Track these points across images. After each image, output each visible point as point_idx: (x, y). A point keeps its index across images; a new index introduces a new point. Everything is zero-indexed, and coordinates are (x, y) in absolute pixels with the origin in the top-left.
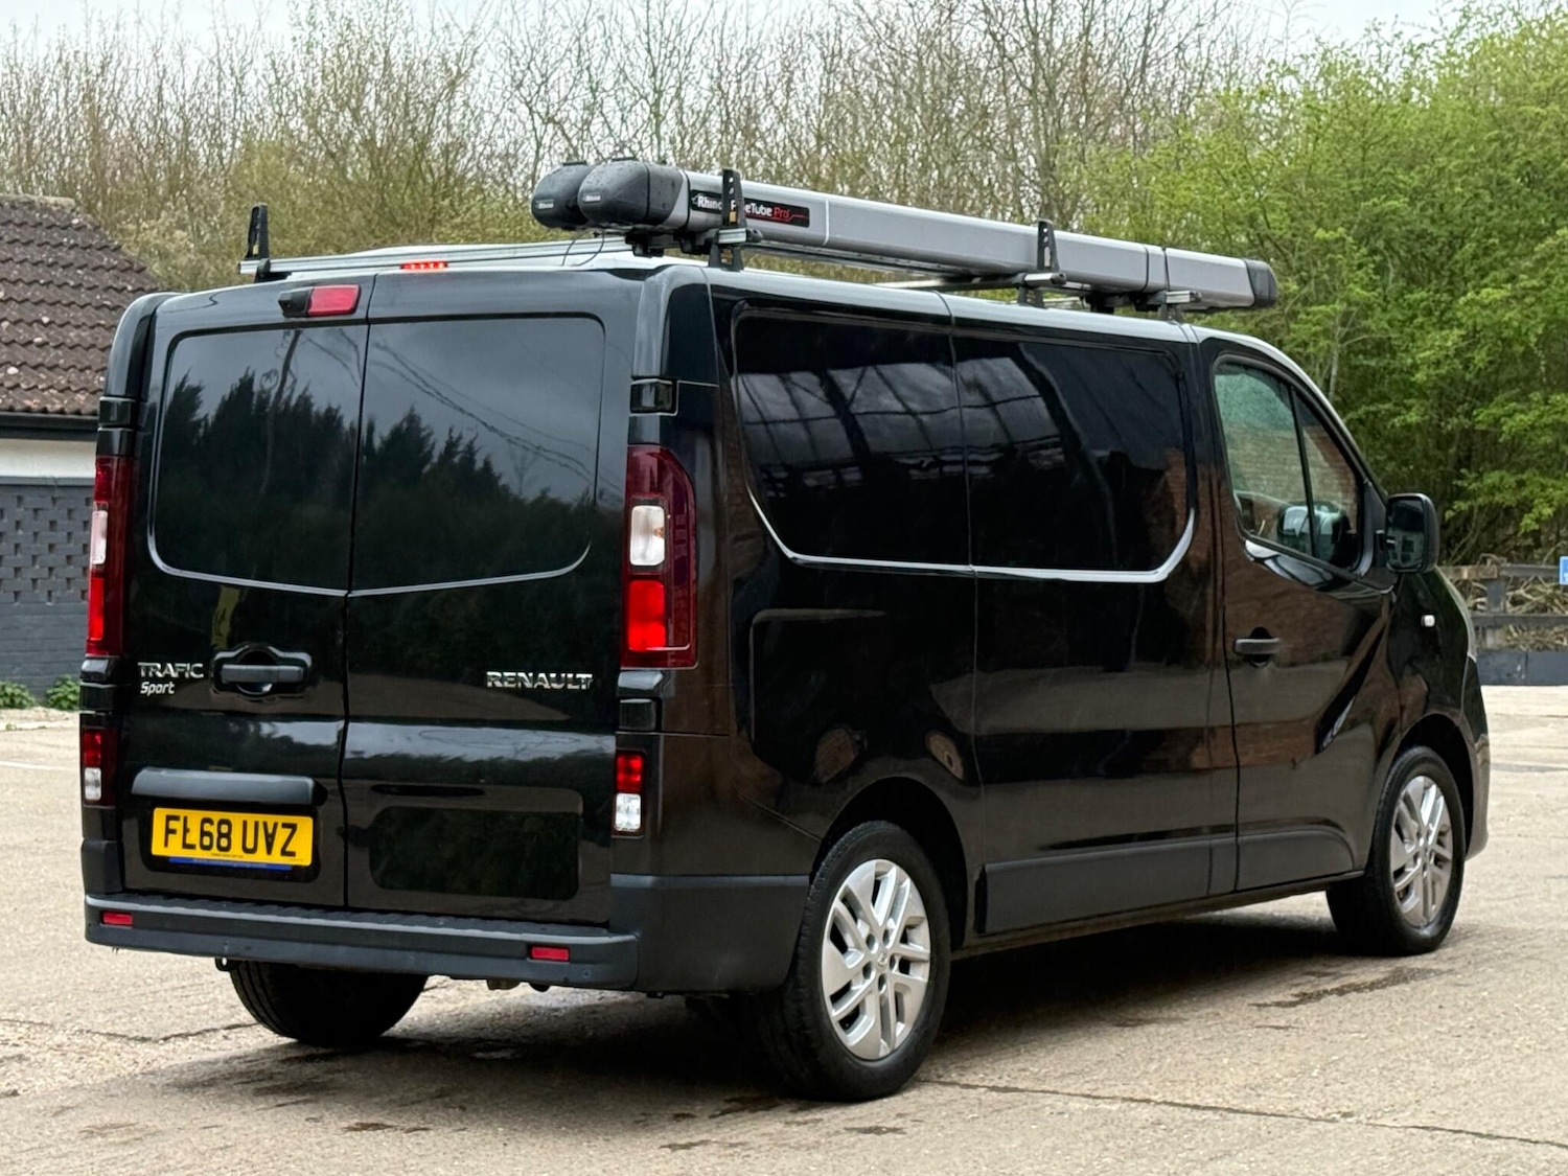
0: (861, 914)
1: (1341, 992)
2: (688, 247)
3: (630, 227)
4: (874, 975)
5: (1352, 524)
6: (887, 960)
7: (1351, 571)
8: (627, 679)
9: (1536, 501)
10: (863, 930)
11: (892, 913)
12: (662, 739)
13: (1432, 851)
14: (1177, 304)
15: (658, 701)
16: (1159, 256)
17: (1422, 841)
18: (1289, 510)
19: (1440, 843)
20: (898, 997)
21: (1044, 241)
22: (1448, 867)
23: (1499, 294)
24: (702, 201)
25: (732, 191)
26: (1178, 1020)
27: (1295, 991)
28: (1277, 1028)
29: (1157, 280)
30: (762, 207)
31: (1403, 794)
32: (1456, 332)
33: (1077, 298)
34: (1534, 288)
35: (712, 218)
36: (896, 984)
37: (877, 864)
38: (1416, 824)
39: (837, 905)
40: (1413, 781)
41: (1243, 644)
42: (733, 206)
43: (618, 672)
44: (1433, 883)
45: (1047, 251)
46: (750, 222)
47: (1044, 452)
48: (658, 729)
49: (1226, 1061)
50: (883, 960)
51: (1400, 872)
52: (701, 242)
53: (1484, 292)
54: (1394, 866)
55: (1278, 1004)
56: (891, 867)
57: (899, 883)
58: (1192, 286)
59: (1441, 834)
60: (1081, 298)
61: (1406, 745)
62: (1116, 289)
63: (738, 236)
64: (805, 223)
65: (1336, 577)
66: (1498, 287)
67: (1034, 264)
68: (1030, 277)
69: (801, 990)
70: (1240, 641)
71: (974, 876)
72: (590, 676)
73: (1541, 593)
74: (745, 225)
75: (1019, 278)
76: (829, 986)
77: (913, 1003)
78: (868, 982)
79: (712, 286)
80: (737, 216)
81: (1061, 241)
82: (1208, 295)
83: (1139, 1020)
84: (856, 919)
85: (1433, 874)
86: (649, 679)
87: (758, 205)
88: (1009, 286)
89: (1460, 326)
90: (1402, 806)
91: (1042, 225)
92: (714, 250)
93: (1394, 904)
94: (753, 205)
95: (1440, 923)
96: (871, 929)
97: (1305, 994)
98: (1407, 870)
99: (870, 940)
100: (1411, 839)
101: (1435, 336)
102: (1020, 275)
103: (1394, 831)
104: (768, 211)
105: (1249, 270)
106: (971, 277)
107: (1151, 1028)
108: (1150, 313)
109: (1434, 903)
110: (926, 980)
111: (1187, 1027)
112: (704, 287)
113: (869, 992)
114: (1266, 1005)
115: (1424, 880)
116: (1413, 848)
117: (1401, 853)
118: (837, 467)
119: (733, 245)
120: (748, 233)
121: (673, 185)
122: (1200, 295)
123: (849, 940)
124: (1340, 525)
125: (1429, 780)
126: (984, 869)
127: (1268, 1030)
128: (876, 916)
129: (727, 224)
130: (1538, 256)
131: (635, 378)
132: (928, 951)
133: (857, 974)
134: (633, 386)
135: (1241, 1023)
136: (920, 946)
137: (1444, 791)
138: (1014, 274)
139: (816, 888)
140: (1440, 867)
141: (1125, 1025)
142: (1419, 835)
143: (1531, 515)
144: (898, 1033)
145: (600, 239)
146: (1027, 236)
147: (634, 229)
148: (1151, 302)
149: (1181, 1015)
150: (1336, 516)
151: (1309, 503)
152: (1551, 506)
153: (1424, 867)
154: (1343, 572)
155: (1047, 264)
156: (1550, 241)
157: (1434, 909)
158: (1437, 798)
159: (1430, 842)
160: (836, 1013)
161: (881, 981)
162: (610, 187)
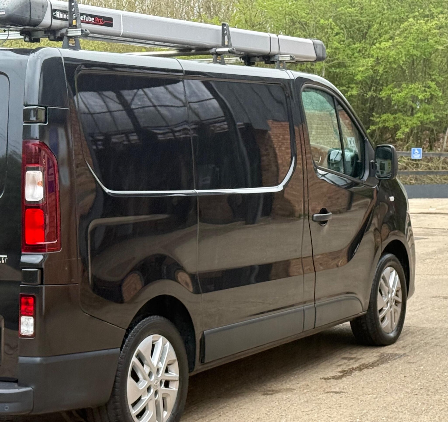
0: (145, 362)
1: (360, 369)
2: (52, 37)
3: (22, 28)
4: (152, 391)
5: (360, 157)
6: (159, 383)
7: (360, 179)
8: (25, 258)
9: (402, 126)
10: (146, 369)
11: (161, 359)
12: (44, 289)
13: (394, 299)
14: (284, 61)
15: (42, 269)
16: (276, 38)
17: (390, 295)
18: (332, 152)
19: (397, 295)
20: (164, 399)
21: (225, 32)
22: (400, 305)
23: (388, 44)
24: (58, 15)
25: (73, 10)
26: (291, 390)
27: (340, 369)
28: (336, 393)
29: (275, 50)
30: (89, 18)
31: (382, 275)
32: (372, 59)
33: (238, 58)
34: (400, 42)
35: (64, 23)
36: (163, 394)
37: (153, 337)
38: (387, 288)
39: (134, 359)
40: (386, 269)
41: (317, 217)
42: (74, 17)
43: (21, 255)
44: (394, 313)
45: (226, 37)
46: (83, 25)
47: (217, 125)
48: (42, 284)
49: (316, 415)
50: (157, 383)
51: (381, 310)
52: (59, 35)
53: (383, 44)
54: (379, 308)
55: (334, 378)
56: (159, 338)
57: (164, 344)
58: (290, 52)
59: (397, 291)
60: (240, 58)
61: (383, 254)
62: (256, 54)
63: (77, 32)
64: (111, 25)
65: (353, 182)
66: (387, 41)
67: (220, 43)
68: (219, 50)
69: (117, 404)
70: (315, 215)
71: (198, 337)
72: (6, 256)
73: (404, 162)
74: (81, 27)
75: (213, 50)
76: (131, 400)
77: (171, 401)
78: (150, 395)
79: (64, 58)
80: (76, 22)
81: (232, 32)
82: (297, 56)
83: (273, 391)
84: (143, 365)
85: (395, 309)
86: (36, 258)
87: (87, 17)
88: (209, 54)
89: (372, 56)
90: (382, 281)
91: (224, 25)
92: (65, 39)
93: (379, 325)
94: (85, 16)
95: (397, 330)
96: (151, 369)
97: (344, 371)
98: (384, 309)
99: (150, 374)
100: (386, 295)
101: (363, 61)
102: (214, 49)
103: (379, 293)
104: (92, 19)
105: (314, 44)
106: (191, 49)
107: (279, 396)
108: (272, 65)
109: (395, 322)
110: (177, 389)
111: (295, 394)
112: (60, 58)
113: (150, 399)
114: (328, 379)
115: (391, 312)
116: (386, 299)
117: (382, 302)
118: (127, 133)
119: (75, 37)
120: (82, 31)
121: (43, 6)
122: (294, 57)
123: (140, 375)
124: (355, 158)
125: (392, 268)
126: (203, 333)
127: (332, 394)
128: (153, 362)
129: (71, 26)
130: (402, 30)
131: (26, 105)
132: (178, 375)
133: (145, 391)
134: (25, 110)
135: (319, 390)
136: (174, 374)
137: (398, 273)
138: (211, 48)
139: (123, 352)
140: (397, 305)
141: (267, 394)
142: (388, 293)
143: (400, 131)
144: (164, 416)
145: (7, 33)
146: (217, 30)
147: (24, 29)
148: (272, 60)
149: (292, 387)
150: (352, 154)
151: (343, 149)
152: (408, 128)
153: (391, 307)
154: (356, 180)
155: (226, 43)
156: (406, 23)
157: (395, 324)
158: (396, 275)
159: (393, 295)
160: (134, 412)
161: (156, 393)
162: (10, 8)
